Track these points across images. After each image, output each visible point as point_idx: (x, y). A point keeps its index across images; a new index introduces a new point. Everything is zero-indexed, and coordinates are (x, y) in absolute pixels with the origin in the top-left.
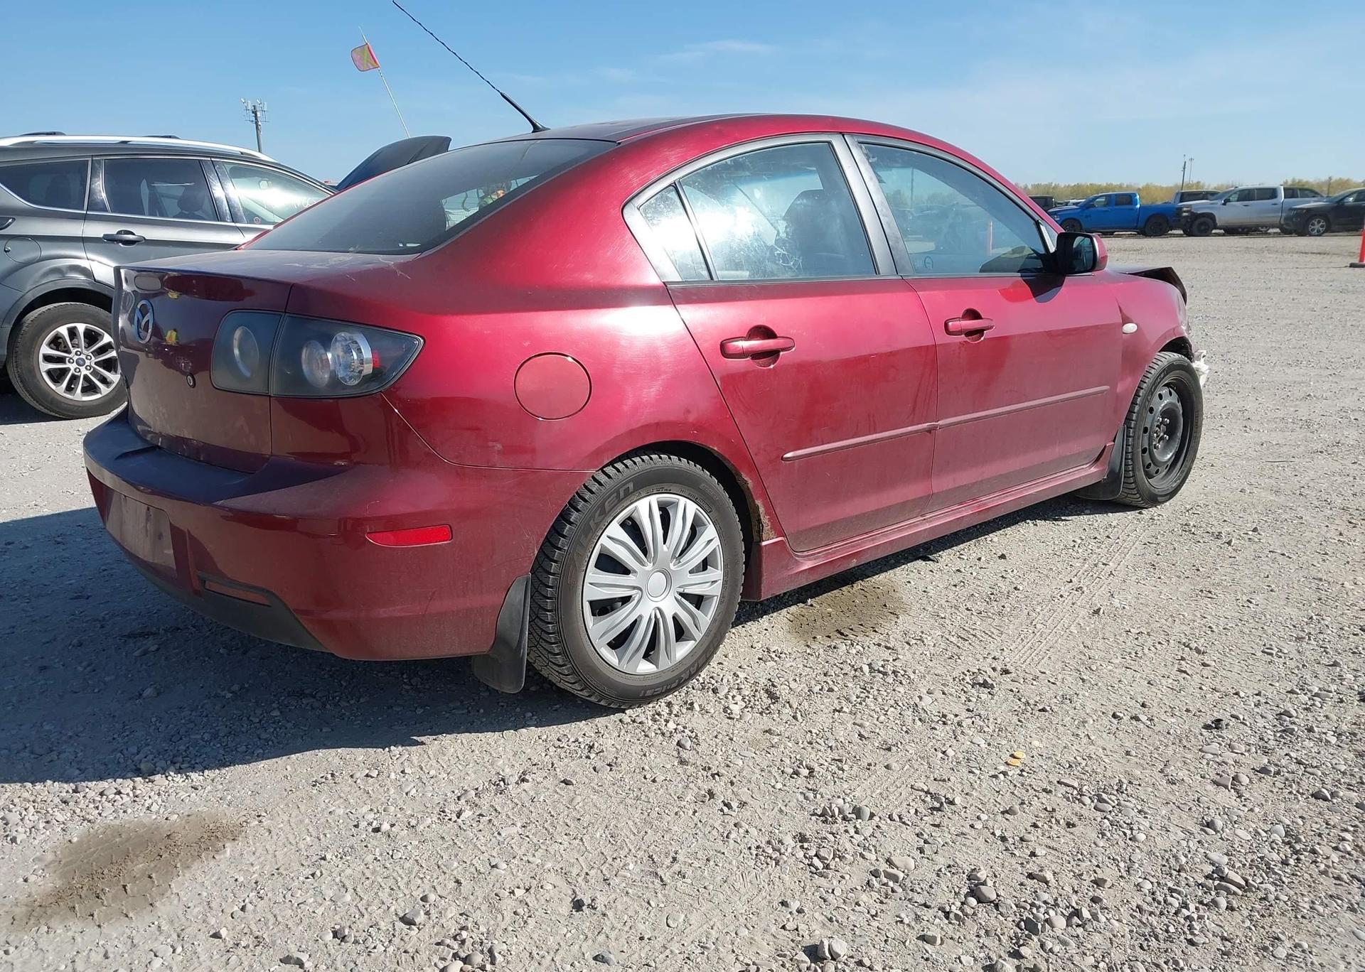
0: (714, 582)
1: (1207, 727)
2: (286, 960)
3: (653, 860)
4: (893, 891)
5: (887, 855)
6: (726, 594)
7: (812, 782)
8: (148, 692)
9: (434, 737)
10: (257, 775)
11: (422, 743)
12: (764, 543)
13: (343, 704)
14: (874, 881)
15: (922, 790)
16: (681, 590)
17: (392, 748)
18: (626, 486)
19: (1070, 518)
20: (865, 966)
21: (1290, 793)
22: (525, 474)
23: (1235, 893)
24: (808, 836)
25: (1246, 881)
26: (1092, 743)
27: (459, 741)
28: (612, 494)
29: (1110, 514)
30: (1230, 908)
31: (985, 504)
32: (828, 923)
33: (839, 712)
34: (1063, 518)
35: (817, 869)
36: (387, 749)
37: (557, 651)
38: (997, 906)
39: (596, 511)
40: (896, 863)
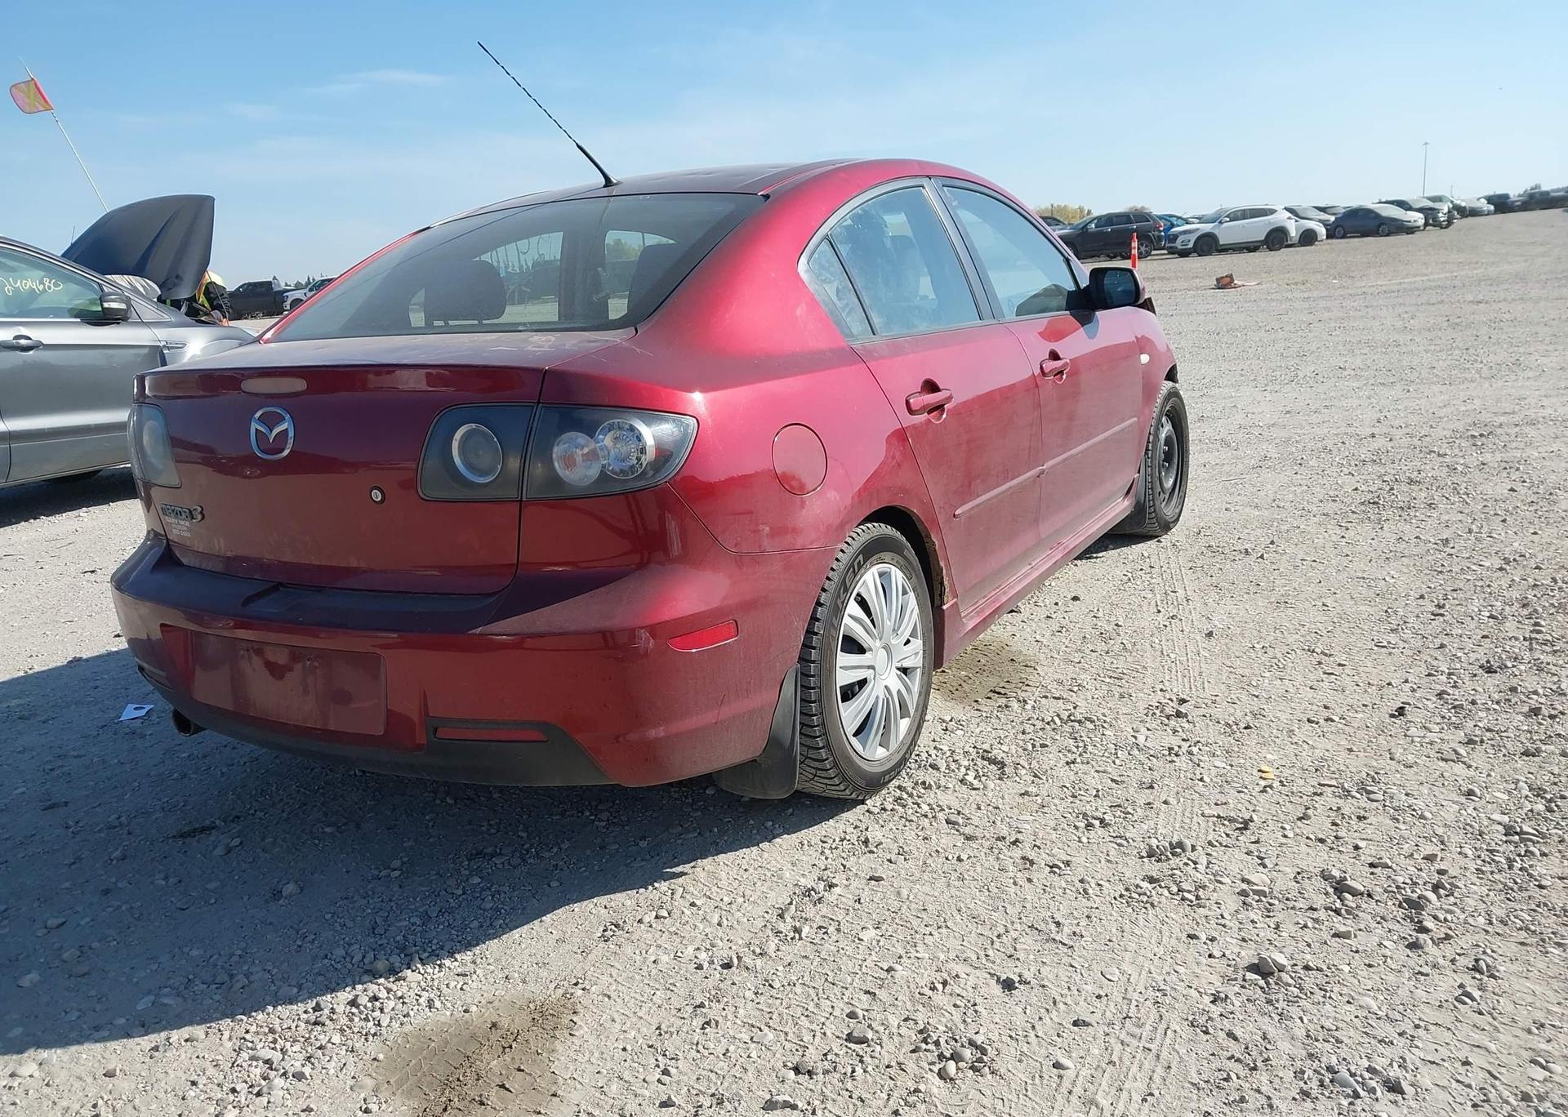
0: (917, 654)
1: (1392, 716)
2: (770, 1106)
3: (1037, 929)
4: (1271, 905)
5: (1239, 876)
6: (926, 665)
7: (1111, 830)
8: (290, 888)
9: (693, 864)
10: (523, 946)
11: (682, 874)
12: (945, 607)
13: (547, 854)
14: (1249, 900)
15: (1214, 816)
16: (899, 665)
17: (656, 885)
18: (857, 560)
19: (1100, 555)
20: (1313, 969)
21: (1504, 755)
22: (790, 556)
23: (1538, 842)
24: (1155, 877)
25: (1537, 831)
26: (1313, 747)
27: (721, 863)
28: (849, 569)
29: (1133, 546)
30: (1544, 854)
31: (1067, 546)
32: (1244, 944)
33: (1073, 763)
34: (1095, 555)
35: (1192, 902)
36: (650, 888)
37: (821, 745)
38: (1369, 895)
39: (840, 590)
40: (1253, 880)
